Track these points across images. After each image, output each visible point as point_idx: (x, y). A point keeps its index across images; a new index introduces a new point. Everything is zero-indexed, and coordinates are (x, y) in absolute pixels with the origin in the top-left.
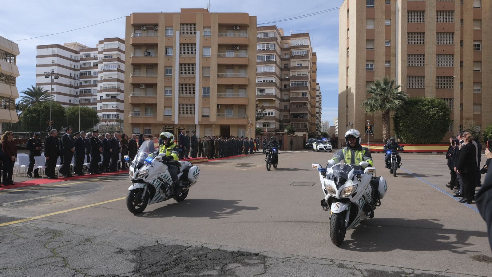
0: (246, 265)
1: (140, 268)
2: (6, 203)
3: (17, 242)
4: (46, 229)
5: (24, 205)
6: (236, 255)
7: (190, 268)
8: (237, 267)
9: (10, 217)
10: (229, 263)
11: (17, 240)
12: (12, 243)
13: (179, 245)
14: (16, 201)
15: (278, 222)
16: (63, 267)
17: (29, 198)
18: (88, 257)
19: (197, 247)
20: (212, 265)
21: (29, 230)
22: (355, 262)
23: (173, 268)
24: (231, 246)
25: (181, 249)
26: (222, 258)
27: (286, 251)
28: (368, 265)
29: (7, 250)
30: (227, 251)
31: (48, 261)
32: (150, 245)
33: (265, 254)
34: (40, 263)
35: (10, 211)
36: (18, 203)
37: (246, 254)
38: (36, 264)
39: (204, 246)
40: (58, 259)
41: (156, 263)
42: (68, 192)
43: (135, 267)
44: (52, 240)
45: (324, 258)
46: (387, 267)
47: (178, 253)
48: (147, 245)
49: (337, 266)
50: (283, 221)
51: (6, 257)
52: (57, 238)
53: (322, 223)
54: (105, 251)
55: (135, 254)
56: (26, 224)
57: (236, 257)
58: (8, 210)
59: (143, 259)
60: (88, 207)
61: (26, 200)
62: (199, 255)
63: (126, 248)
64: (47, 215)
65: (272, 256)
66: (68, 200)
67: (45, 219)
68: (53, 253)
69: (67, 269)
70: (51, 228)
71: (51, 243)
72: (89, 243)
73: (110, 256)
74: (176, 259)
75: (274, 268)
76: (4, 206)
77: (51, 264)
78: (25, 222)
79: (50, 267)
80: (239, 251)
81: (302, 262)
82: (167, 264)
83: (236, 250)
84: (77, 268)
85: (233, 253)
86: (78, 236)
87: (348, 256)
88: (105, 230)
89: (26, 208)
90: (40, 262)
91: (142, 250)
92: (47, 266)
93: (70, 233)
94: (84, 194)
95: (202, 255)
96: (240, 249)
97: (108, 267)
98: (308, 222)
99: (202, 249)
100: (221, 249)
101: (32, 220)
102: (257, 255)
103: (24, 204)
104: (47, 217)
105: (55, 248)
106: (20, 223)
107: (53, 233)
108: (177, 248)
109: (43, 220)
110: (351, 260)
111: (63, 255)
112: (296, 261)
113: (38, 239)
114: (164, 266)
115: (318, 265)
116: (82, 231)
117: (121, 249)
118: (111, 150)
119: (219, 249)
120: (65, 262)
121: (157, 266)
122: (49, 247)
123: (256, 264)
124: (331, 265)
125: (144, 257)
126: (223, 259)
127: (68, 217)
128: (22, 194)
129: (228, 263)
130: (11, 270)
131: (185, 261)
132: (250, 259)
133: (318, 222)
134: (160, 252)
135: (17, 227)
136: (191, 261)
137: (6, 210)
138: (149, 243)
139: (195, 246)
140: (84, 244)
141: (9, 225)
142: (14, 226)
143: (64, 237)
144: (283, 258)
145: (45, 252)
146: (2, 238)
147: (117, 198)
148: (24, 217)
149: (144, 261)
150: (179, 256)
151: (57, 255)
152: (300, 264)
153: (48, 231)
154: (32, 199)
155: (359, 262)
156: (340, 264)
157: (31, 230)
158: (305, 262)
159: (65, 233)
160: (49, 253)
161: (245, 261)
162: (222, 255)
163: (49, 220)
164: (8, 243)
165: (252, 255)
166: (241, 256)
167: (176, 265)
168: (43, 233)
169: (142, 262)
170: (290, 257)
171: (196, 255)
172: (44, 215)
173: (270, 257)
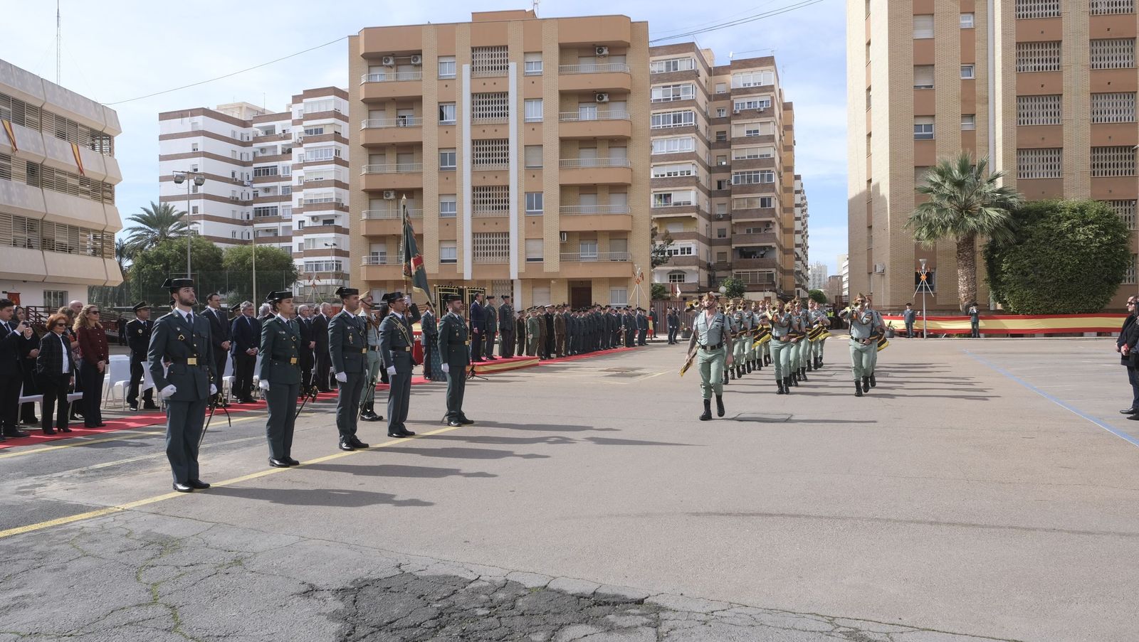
0: (610, 629)
1: (348, 635)
2: (71, 471)
3: (75, 566)
4: (148, 533)
5: (108, 475)
6: (587, 602)
7: (470, 636)
8: (586, 636)
9: (72, 505)
10: (569, 624)
11: (76, 562)
12: (64, 568)
13: (451, 577)
14: (94, 464)
15: (697, 514)
16: (169, 631)
17: (123, 457)
18: (230, 606)
19: (494, 581)
20: (526, 631)
21: (109, 535)
22: (893, 625)
23: (428, 637)
24: (576, 581)
25: (454, 585)
26: (552, 611)
27: (713, 593)
28: (926, 632)
29: (49, 587)
30: (565, 591)
31: (136, 614)
32: (382, 576)
33: (661, 601)
34: (116, 622)
35: (76, 490)
36: (97, 470)
37: (613, 600)
38: (108, 622)
39: (510, 579)
40: (161, 610)
41: (388, 623)
42: (212, 442)
43: (338, 633)
44: (155, 561)
45: (811, 614)
46: (978, 639)
47: (445, 598)
48: (374, 576)
49: (844, 637)
50: (709, 514)
51: (43, 604)
52: (167, 558)
53: (808, 517)
54: (273, 590)
55: (342, 600)
56: (104, 520)
57: (588, 607)
58: (72, 487)
59: (360, 611)
60: (249, 480)
61: (115, 463)
62: (495, 601)
63: (324, 583)
64: (155, 498)
65: (678, 607)
66: (209, 462)
67: (149, 510)
68: (152, 596)
69: (175, 638)
70: (157, 530)
71: (152, 569)
72: (235, 569)
73: (283, 604)
74: (439, 612)
75: (681, 638)
76: (65, 476)
77: (141, 623)
78: (103, 516)
79: (139, 630)
80: (595, 592)
81: (754, 623)
82: (415, 626)
83: (588, 589)
84: (199, 635)
85: (580, 597)
86: (215, 551)
87: (874, 608)
88: (281, 535)
89: (112, 481)
90: (117, 618)
91: (360, 588)
92: (132, 628)
93: (199, 544)
94: (245, 448)
95: (503, 602)
96: (596, 586)
97: (273, 634)
98: (771, 515)
99: (505, 585)
100: (553, 586)
101: (119, 512)
102: (640, 602)
103: (109, 472)
104: (154, 504)
105: (160, 583)
106: (93, 518)
107: (161, 544)
108: (445, 583)
109: (143, 510)
110: (881, 620)
111: (173, 600)
112: (739, 621)
113: (125, 560)
114: (408, 630)
115: (794, 632)
116: (227, 539)
117: (311, 586)
118: (313, 343)
119: (546, 586)
120: (175, 617)
121: (391, 631)
122: (145, 580)
123: (637, 627)
124: (829, 634)
125: (364, 608)
126: (554, 614)
127: (202, 504)
128: (111, 448)
129: (566, 624)
130: (49, 637)
131: (461, 618)
132: (622, 615)
133: (798, 516)
134: (402, 594)
135: (83, 527)
136: (476, 618)
137: (68, 487)
138: (380, 570)
139: (488, 578)
140: (227, 571)
141: (65, 524)
142: (76, 527)
143: (185, 553)
144: (704, 611)
145: (133, 591)
146: (43, 556)
147: (320, 457)
148: (103, 503)
149: (362, 618)
150: (446, 604)
151: (160, 601)
152: (747, 630)
153: (151, 539)
154: (130, 460)
155: (902, 626)
156: (852, 630)
157: (113, 536)
158: (761, 624)
159: (188, 544)
160: (142, 595)
161: (608, 619)
162: (553, 602)
163: (159, 511)
164: (55, 570)
165: (628, 603)
166: (600, 605)
167: (438, 627)
168: (138, 545)
169: (355, 620)
170: (724, 610)
171: (490, 603)
172: (148, 498)
173: (671, 610)
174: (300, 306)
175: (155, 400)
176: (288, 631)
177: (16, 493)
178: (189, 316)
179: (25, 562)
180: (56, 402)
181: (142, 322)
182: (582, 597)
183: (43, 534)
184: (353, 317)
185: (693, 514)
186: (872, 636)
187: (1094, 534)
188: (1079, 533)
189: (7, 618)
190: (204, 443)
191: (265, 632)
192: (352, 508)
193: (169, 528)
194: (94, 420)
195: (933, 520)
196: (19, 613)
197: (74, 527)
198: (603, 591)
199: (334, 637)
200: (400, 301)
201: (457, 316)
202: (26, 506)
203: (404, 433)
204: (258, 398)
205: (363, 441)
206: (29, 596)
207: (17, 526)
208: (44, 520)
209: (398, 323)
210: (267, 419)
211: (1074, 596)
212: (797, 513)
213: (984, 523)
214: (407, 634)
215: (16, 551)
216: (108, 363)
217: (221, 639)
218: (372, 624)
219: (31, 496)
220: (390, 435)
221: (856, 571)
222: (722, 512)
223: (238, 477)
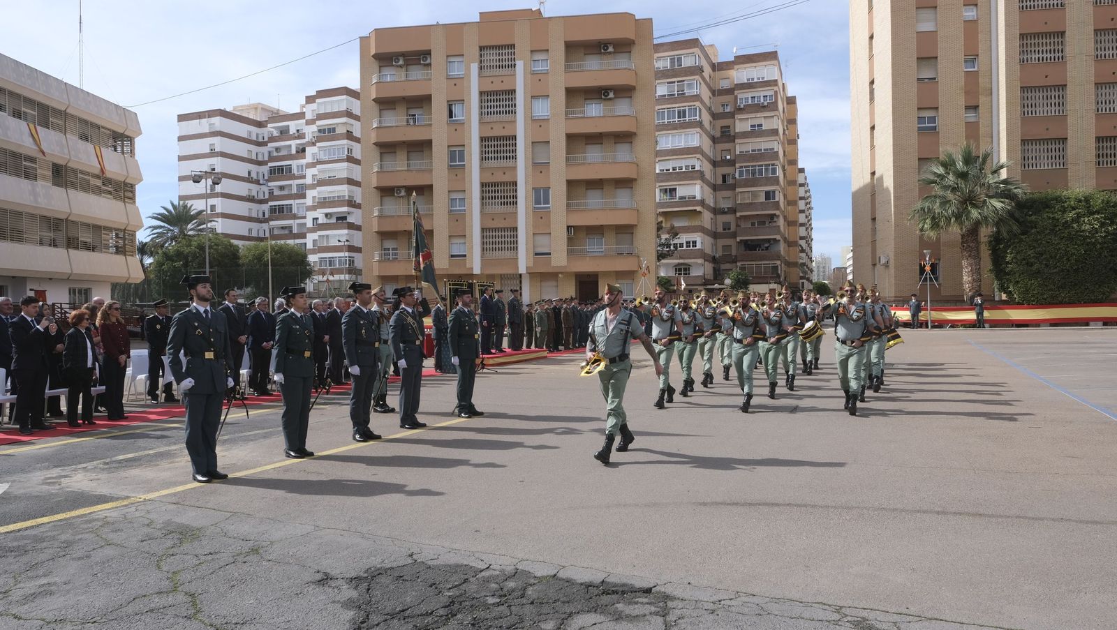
0: (619, 617)
1: (362, 623)
2: (95, 462)
3: (99, 555)
4: (168, 523)
5: (133, 466)
6: (596, 591)
7: (481, 624)
8: (595, 624)
9: (95, 496)
10: (578, 613)
11: (99, 550)
12: (88, 557)
13: (462, 566)
14: (116, 456)
15: (705, 504)
16: (189, 618)
17: (145, 449)
18: (247, 594)
19: (504, 570)
20: (536, 619)
21: (131, 525)
22: (900, 614)
23: (440, 625)
24: (585, 570)
25: (465, 573)
26: (562, 599)
27: (721, 582)
28: (934, 621)
29: (74, 575)
30: (575, 580)
31: (157, 602)
32: (394, 565)
33: (669, 590)
34: (138, 609)
35: (99, 481)
36: (120, 462)
37: (621, 589)
38: (130, 609)
39: (520, 568)
40: (181, 597)
41: (401, 611)
42: (230, 434)
43: (353, 621)
44: (175, 550)
45: (818, 603)
47: (456, 586)
48: (387, 564)
49: (851, 626)
50: (717, 504)
51: (68, 592)
52: (186, 546)
53: (814, 506)
54: (289, 579)
55: (356, 588)
56: (127, 510)
57: (596, 596)
58: (96, 477)
59: (373, 599)
60: (266, 470)
61: (137, 454)
62: (505, 590)
63: (338, 572)
64: (175, 488)
65: (686, 597)
66: (227, 453)
67: (169, 500)
68: (172, 584)
69: (196, 624)
70: (178, 520)
71: (172, 557)
72: (252, 558)
73: (298, 592)
74: (451, 600)
75: (689, 627)
76: (89, 467)
77: (162, 610)
78: (126, 506)
79: (160, 617)
80: (603, 581)
81: (762, 612)
82: (428, 614)
83: (597, 578)
84: (217, 622)
85: (589, 586)
86: (233, 540)
87: (882, 597)
88: (297, 525)
89: (135, 472)
90: (139, 605)
91: (373, 577)
92: (153, 615)
93: (217, 533)
94: (261, 440)
95: (513, 590)
96: (606, 575)
97: (288, 621)
98: (777, 505)
99: (515, 574)
100: (561, 575)
101: (141, 502)
102: (648, 591)
103: (131, 463)
104: (174, 494)
105: (179, 571)
106: (116, 508)
107: (181, 533)
108: (456, 572)
109: (164, 500)
110: (889, 610)
111: (192, 588)
112: (746, 610)
113: (147, 549)
114: (420, 617)
115: (802, 622)
116: (244, 528)
117: (326, 574)
118: (327, 337)
119: (555, 575)
120: (194, 604)
121: (404, 619)
122: (165, 569)
123: (645, 615)
124: (836, 623)
125: (377, 596)
126: (564, 602)
127: (220, 494)
128: (133, 440)
129: (575, 613)
130: (73, 623)
131: (472, 606)
132: (630, 603)
133: (805, 506)
134: (414, 582)
135: (106, 517)
136: (487, 607)
137: (92, 478)
138: (392, 558)
139: (498, 567)
140: (245, 560)
141: (89, 513)
142: (100, 517)
143: (204, 542)
144: (712, 600)
145: (154, 579)
146: (68, 545)
147: (334, 448)
148: (125, 494)
149: (375, 606)
150: (457, 593)
151: (180, 589)
152: (754, 619)
153: (171, 528)
154: (151, 452)
155: (909, 615)
156: (859, 619)
157: (135, 525)
158: (768, 614)
159: (207, 533)
160: (163, 583)
161: (617, 608)
162: (562, 591)
163: (179, 501)
164: (79, 558)
165: (636, 592)
166: (609, 594)
167: (450, 616)
168: (159, 534)
169: (369, 608)
170: (731, 599)
171: (500, 592)
172: (168, 488)
173: (679, 599)
174: (314, 301)
175: (175, 393)
176: (303, 618)
177: (43, 484)
178: (206, 311)
179: (51, 551)
180: (81, 395)
181: (161, 318)
182: (591, 586)
183: (68, 523)
184: (366, 311)
185: (701, 504)
186: (879, 626)
187: (1102, 523)
188: (1087, 522)
189: (34, 605)
190: (222, 435)
191: (282, 619)
192: (365, 498)
193: (189, 518)
194: (116, 412)
195: (939, 509)
196: (45, 600)
197: (97, 516)
198: (611, 580)
199: (348, 625)
200: (410, 295)
201: (466, 310)
202: (52, 497)
203: (415, 425)
204: (274, 391)
205: (376, 433)
206: (55, 584)
207: (44, 516)
208: (70, 510)
209: (408, 317)
210: (283, 411)
211: (1083, 585)
212: (803, 503)
213: (990, 513)
214: (419, 622)
215: (42, 540)
216: (129, 357)
217: (239, 626)
218: (386, 611)
219: (57, 487)
220: (402, 426)
221: (863, 561)
222: (728, 501)
223: (255, 468)
